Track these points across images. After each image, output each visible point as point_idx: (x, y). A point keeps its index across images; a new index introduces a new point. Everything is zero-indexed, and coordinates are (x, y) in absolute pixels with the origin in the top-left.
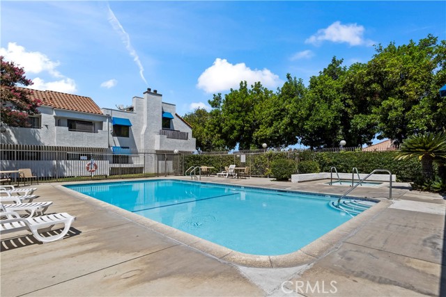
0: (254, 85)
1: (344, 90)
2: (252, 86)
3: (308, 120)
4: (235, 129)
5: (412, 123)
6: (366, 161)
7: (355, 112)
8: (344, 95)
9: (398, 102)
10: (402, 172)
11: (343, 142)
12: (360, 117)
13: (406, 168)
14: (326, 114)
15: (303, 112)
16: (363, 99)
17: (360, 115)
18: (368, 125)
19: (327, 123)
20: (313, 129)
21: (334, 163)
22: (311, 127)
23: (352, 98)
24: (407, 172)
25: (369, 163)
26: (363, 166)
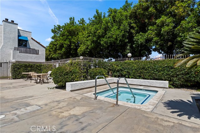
0: (80, 20)
1: (131, 17)
2: (79, 21)
3: (103, 37)
4: (63, 47)
5: (181, 36)
6: (143, 68)
7: (138, 32)
8: (130, 21)
9: (169, 20)
10: (175, 79)
11: (130, 55)
12: (141, 35)
13: (178, 75)
14: (115, 33)
15: (100, 31)
16: (143, 22)
17: (141, 33)
18: (146, 40)
19: (116, 39)
20: (107, 44)
21: (120, 70)
22: (106, 42)
23: (135, 23)
24: (179, 79)
25: (146, 70)
26: (141, 72)
